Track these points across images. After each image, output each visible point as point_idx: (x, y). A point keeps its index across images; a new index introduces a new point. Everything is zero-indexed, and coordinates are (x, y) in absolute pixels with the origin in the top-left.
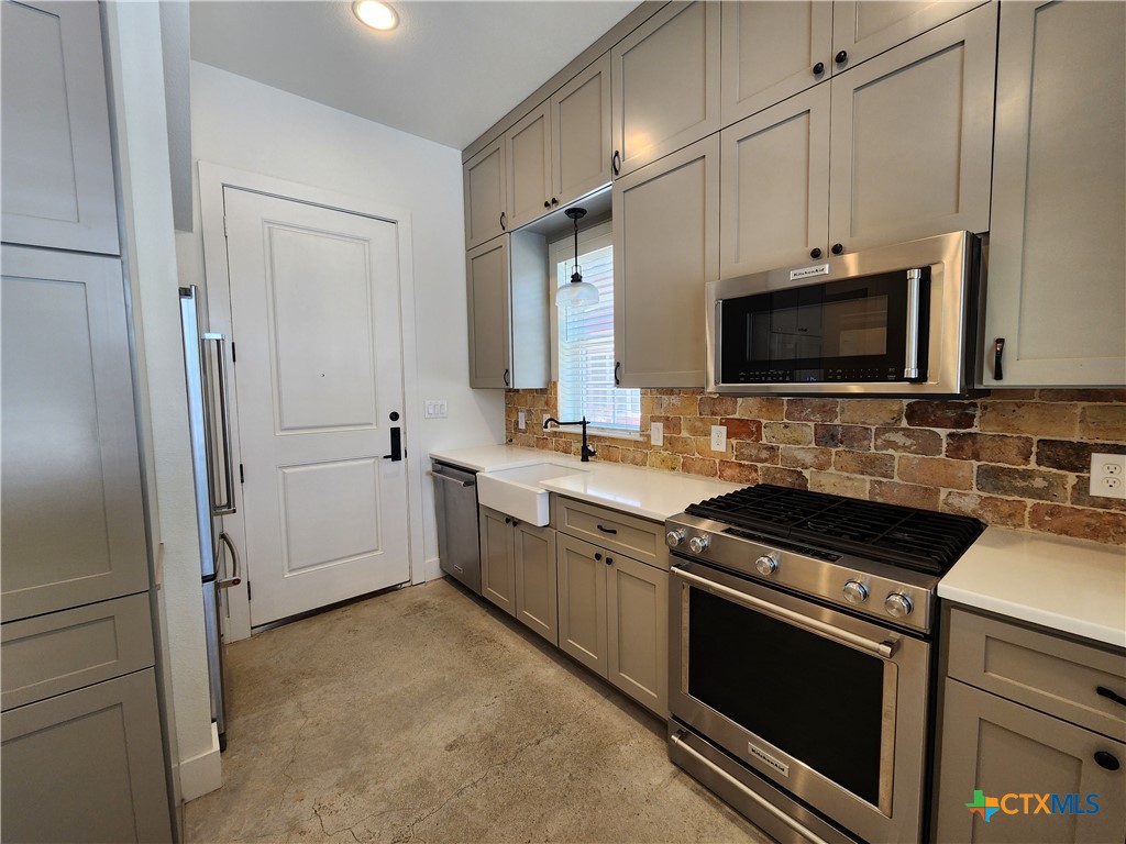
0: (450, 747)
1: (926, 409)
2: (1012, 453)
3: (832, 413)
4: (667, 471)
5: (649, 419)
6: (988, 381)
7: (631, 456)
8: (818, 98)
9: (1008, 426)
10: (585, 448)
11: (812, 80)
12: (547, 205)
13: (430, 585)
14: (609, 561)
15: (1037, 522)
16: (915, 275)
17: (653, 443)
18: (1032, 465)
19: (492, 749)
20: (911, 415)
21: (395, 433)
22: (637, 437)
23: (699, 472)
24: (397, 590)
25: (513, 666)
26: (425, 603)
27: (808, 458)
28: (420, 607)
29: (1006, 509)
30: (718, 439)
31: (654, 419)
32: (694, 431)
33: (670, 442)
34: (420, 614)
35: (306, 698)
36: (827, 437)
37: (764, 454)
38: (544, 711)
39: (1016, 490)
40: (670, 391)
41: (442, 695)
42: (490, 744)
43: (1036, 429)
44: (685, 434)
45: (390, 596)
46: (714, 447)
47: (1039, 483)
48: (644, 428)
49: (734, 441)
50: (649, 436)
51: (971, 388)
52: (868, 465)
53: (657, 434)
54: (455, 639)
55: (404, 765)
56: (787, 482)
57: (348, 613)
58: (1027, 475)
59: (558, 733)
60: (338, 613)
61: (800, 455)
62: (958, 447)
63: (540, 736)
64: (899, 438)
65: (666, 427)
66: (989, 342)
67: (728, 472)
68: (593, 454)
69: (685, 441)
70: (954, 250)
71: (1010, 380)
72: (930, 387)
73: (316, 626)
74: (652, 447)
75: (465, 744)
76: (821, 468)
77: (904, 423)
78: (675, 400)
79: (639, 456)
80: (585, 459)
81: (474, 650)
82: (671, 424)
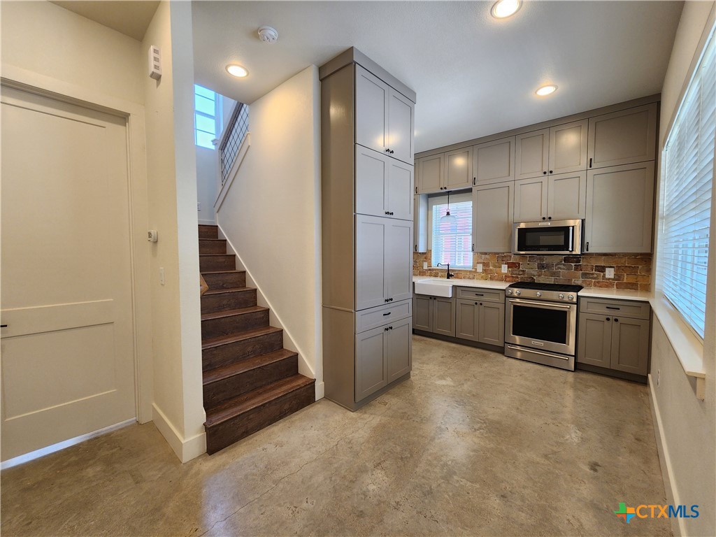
1: (568, 259)
2: (589, 269)
3: (543, 260)
4: (484, 281)
5: (476, 263)
6: (585, 252)
7: (467, 276)
8: (544, 179)
9: (588, 262)
10: (448, 274)
11: (543, 175)
12: (441, 189)
14: (481, 304)
15: (595, 286)
16: (571, 228)
17: (478, 271)
18: (594, 272)
20: (565, 260)
22: (471, 269)
23: (497, 280)
27: (536, 273)
29: (588, 283)
30: (505, 269)
31: (478, 263)
32: (495, 266)
33: (485, 271)
36: (541, 267)
37: (521, 273)
39: (590, 278)
40: (486, 254)
43: (594, 263)
44: (491, 268)
46: (503, 271)
47: (595, 276)
48: (474, 266)
49: (510, 269)
50: (476, 269)
51: (582, 254)
52: (553, 274)
53: (480, 268)
56: (529, 280)
58: (593, 274)
61: (533, 273)
62: (577, 268)
64: (562, 266)
66: (585, 243)
67: (508, 279)
68: (452, 276)
69: (491, 270)
70: (578, 223)
71: (590, 251)
72: (574, 253)
74: (477, 273)
76: (539, 276)
77: (563, 262)
78: (487, 256)
79: (471, 276)
80: (448, 278)
82: (485, 265)
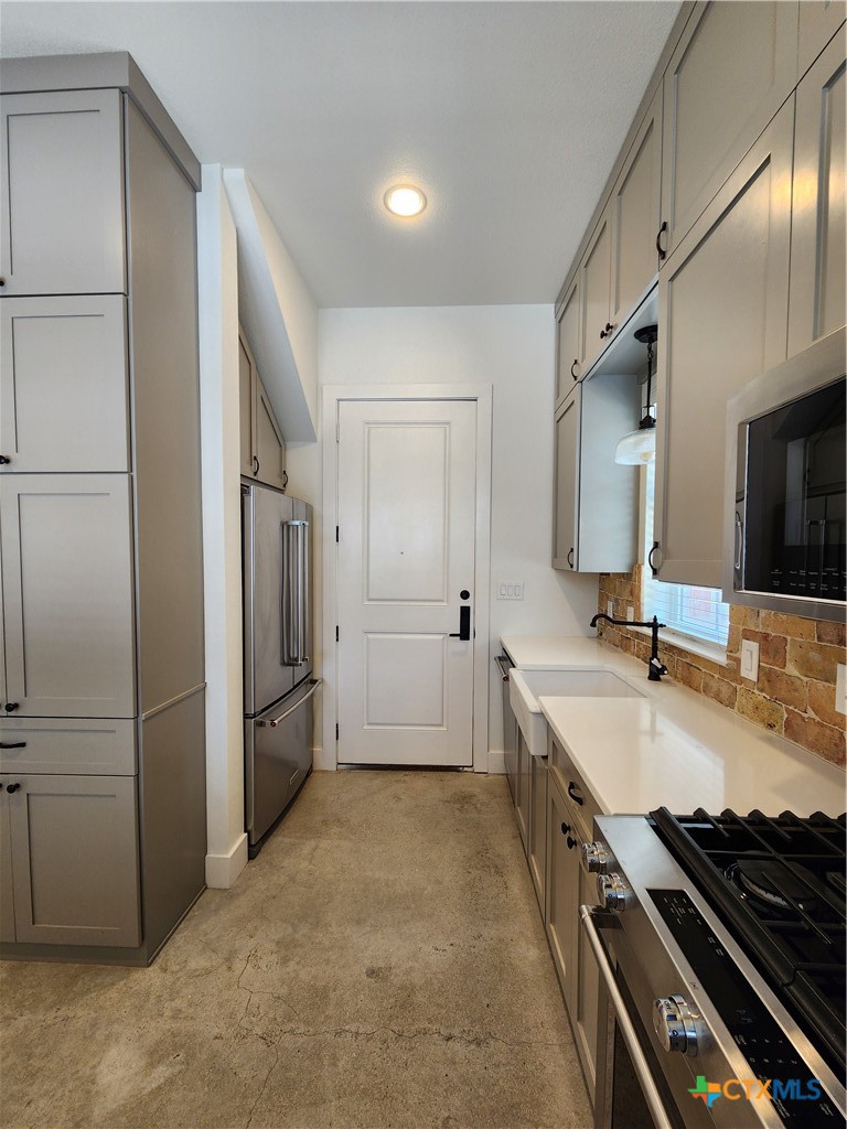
0: (372, 973)
4: (760, 727)
5: (739, 634)
7: (714, 685)
13: (491, 778)
17: (743, 674)
19: (402, 1007)
21: (465, 612)
22: (721, 659)
24: (459, 771)
25: (497, 918)
26: (471, 796)
28: (464, 798)
31: (749, 635)
32: (807, 667)
33: (767, 678)
34: (458, 806)
35: (325, 844)
38: (485, 1002)
41: (409, 908)
42: (405, 1002)
44: (791, 670)
45: (449, 776)
46: (843, 707)
48: (733, 648)
50: (738, 661)
53: (750, 660)
54: (467, 850)
55: (327, 961)
57: (406, 778)
59: (478, 1045)
60: (400, 775)
63: (456, 1032)
65: (763, 651)
68: (665, 671)
69: (791, 682)
73: (379, 780)
74: (742, 680)
75: (385, 979)
79: (725, 691)
80: (653, 677)
81: (475, 873)
82: (771, 648)
